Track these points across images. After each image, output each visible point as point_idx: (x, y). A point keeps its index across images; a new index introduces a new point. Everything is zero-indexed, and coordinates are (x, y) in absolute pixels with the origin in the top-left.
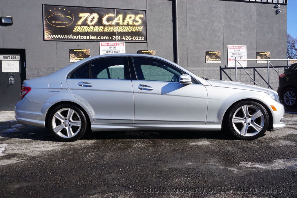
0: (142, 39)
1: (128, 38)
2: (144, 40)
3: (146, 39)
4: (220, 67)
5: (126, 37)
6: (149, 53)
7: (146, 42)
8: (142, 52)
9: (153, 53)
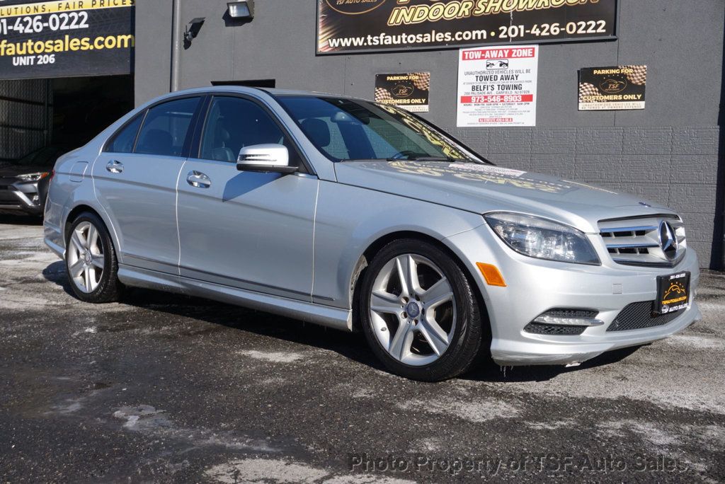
0: (600, 30)
1: (549, 31)
2: (604, 31)
3: (612, 28)
5: (543, 26)
6: (622, 77)
7: (614, 37)
8: (595, 72)
9: (637, 74)
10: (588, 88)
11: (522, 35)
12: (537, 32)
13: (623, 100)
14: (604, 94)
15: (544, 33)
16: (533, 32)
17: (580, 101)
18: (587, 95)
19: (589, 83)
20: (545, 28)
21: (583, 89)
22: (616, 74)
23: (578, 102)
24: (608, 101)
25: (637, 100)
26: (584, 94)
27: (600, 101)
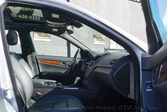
0: (39, 19)
1: (24, 17)
3: (42, 19)
4: (105, 48)
5: (22, 15)
11: (16, 17)
12: (21, 17)
13: (45, 39)
15: (23, 17)
16: (19, 16)
18: (36, 36)
19: (36, 33)
20: (23, 16)
25: (49, 39)
27: (39, 38)
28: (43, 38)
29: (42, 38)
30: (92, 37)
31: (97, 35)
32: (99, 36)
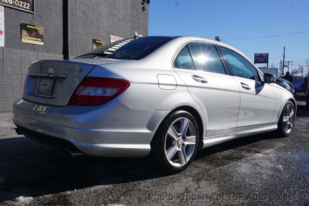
0: (28, 8)
1: (8, 1)
2: (29, 8)
3: (32, 8)
6: (36, 30)
7: (33, 12)
8: (27, 26)
9: (41, 31)
10: (24, 32)
13: (37, 40)
14: (31, 37)
15: (6, 1)
17: (22, 38)
18: (24, 36)
19: (25, 31)
21: (23, 33)
22: (34, 29)
23: (21, 39)
24: (32, 40)
25: (41, 41)
26: (23, 35)
27: (29, 40)
28: (34, 39)
29: (32, 38)
30: (91, 42)
31: (97, 40)
32: (100, 42)
